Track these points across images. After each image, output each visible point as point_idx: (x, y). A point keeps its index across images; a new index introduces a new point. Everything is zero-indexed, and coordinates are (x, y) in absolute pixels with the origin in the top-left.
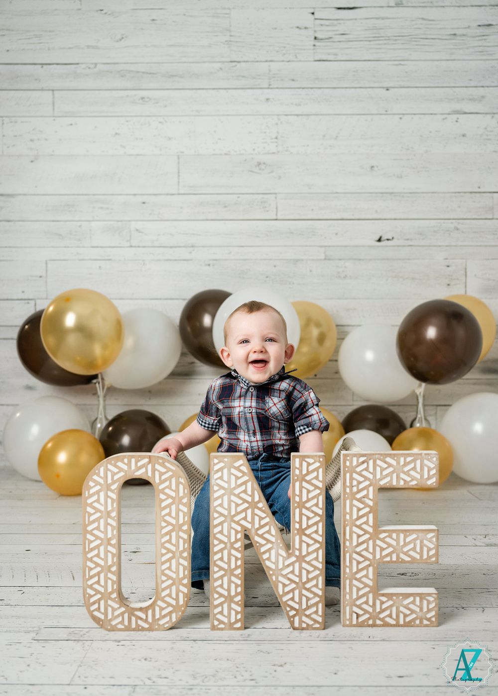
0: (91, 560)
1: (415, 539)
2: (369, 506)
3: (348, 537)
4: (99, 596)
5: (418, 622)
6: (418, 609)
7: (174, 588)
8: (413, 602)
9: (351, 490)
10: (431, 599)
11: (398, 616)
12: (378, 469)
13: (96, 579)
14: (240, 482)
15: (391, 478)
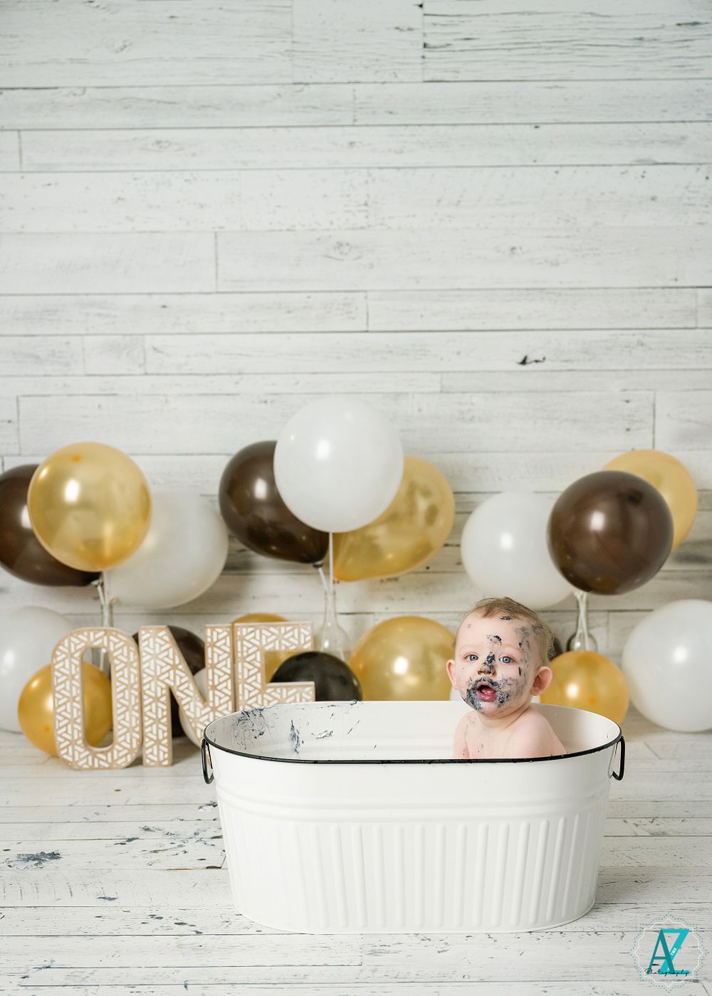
0: (60, 714)
1: (295, 693)
2: (257, 667)
4: (67, 743)
7: (128, 735)
9: (242, 655)
12: (264, 637)
13: (64, 729)
14: (163, 648)
15: (275, 645)
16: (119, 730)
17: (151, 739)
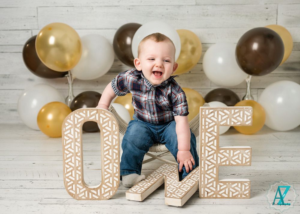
0: (67, 164)
1: (239, 153)
2: (214, 136)
3: (203, 152)
4: (72, 182)
5: (239, 196)
6: (239, 190)
7: (111, 178)
8: (237, 186)
9: (205, 127)
10: (247, 184)
11: (229, 193)
12: (220, 116)
13: (70, 174)
15: (227, 121)
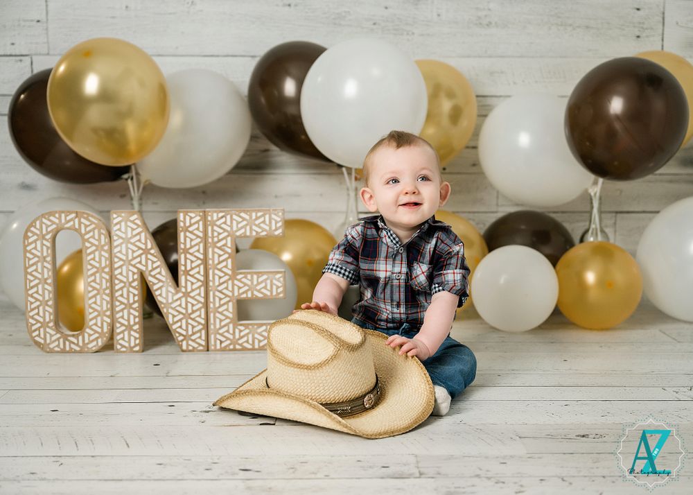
0: (32, 296)
1: (266, 279)
2: (228, 253)
3: (211, 278)
4: (39, 325)
7: (99, 318)
9: (213, 240)
11: (253, 342)
12: (235, 223)
13: (36, 311)
14: (135, 233)
15: (245, 230)
16: (90, 315)
17: (122, 325)
